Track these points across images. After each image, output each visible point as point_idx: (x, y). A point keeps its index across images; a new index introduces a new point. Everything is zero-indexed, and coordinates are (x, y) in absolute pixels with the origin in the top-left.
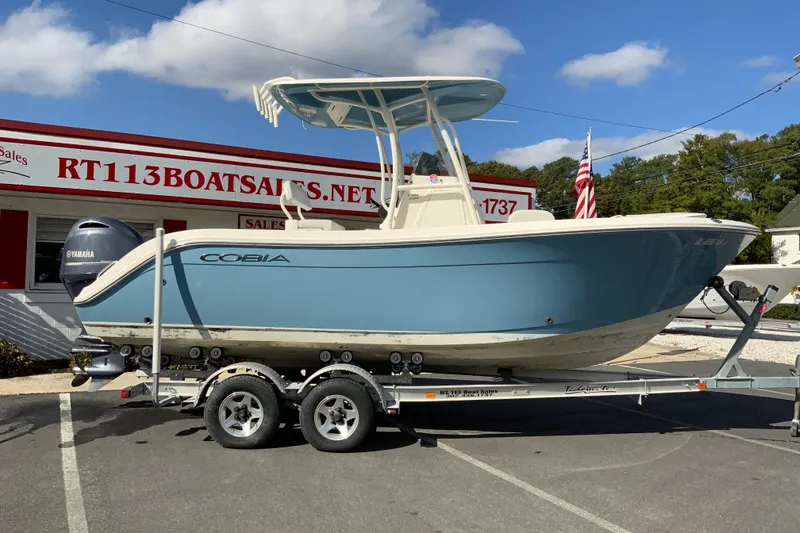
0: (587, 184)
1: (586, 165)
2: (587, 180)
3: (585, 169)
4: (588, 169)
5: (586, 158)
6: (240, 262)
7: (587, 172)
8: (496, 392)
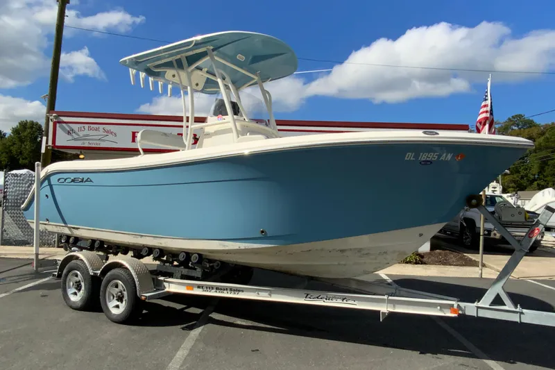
0: (488, 122)
1: (485, 106)
2: (486, 118)
3: (485, 109)
4: (489, 109)
5: (486, 100)
6: (73, 183)
7: (487, 112)
8: (243, 291)
